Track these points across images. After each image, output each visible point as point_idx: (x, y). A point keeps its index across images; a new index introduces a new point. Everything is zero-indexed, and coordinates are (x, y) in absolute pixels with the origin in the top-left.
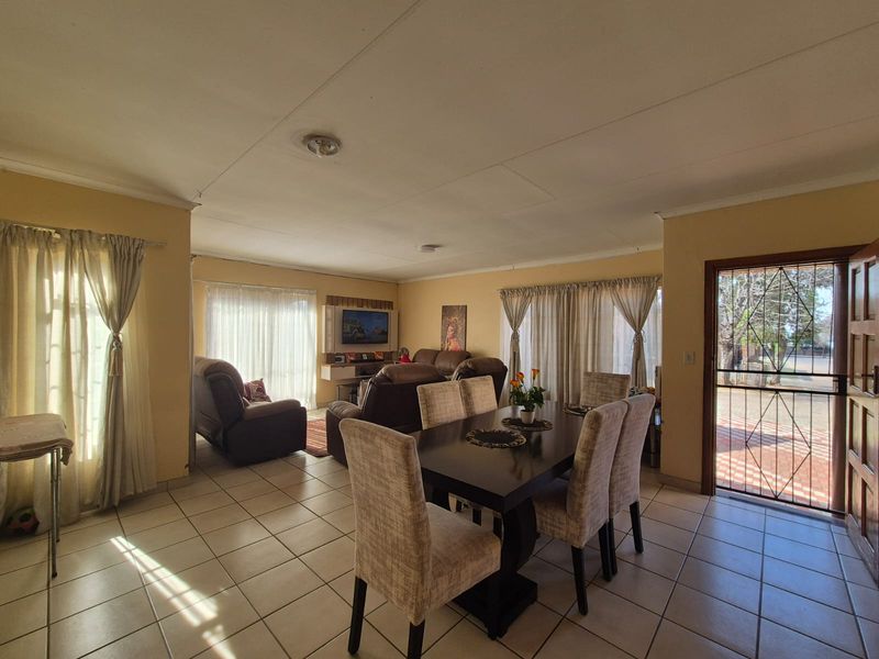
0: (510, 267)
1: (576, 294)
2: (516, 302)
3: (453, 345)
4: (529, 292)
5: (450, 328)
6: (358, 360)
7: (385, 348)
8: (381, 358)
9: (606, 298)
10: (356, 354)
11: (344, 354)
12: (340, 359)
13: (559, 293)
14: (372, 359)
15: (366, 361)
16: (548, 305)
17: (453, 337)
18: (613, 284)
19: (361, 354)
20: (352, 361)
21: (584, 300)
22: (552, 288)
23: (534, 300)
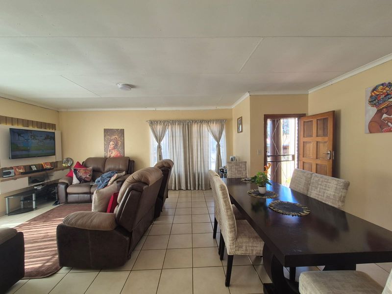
0: (154, 109)
1: (192, 125)
2: (159, 128)
3: (114, 154)
4: (166, 123)
5: (111, 143)
6: (28, 171)
7: (52, 159)
8: (49, 167)
9: (205, 128)
10: (25, 167)
11: (12, 168)
12: (10, 173)
13: (183, 125)
14: (41, 168)
15: (35, 171)
16: (178, 130)
17: (114, 148)
18: (208, 122)
19: (30, 166)
20: (22, 173)
21: (195, 128)
22: (180, 122)
23: (170, 127)
